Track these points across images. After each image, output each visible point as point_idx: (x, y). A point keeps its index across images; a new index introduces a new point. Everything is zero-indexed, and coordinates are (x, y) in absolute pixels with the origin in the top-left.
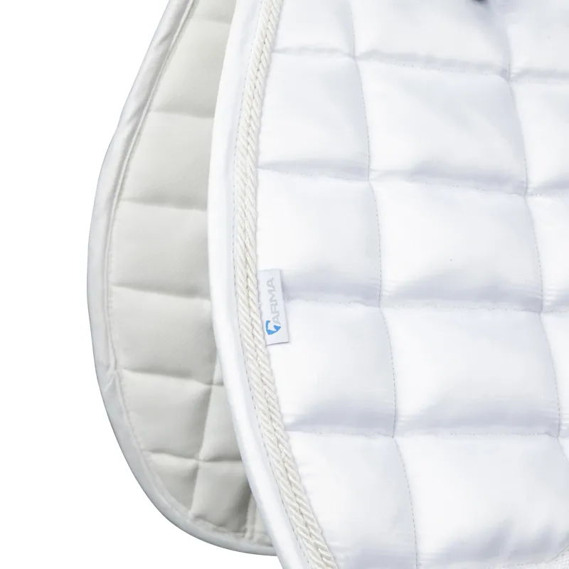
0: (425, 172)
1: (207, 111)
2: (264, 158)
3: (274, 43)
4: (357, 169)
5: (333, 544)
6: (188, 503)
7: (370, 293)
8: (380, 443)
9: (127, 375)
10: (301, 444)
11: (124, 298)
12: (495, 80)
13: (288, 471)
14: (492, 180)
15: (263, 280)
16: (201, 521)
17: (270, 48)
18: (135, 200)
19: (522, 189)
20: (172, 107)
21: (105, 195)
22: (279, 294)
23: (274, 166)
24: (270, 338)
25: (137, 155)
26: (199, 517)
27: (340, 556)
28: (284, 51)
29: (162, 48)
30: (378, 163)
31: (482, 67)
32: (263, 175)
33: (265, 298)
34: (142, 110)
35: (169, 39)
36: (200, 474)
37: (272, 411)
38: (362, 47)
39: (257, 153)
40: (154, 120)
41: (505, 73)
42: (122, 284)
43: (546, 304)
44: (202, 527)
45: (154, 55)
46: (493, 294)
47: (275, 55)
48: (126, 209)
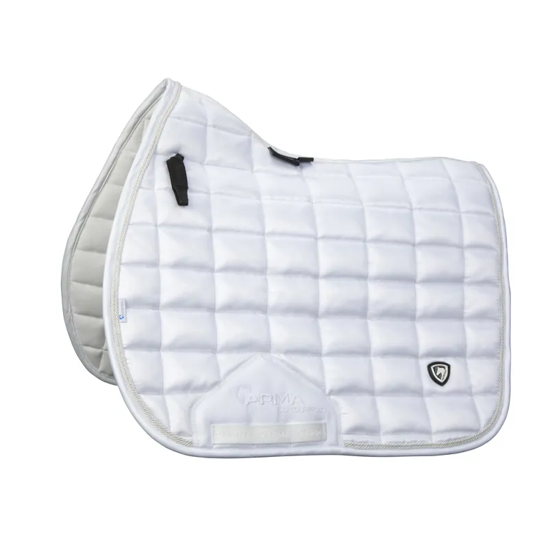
0: (177, 265)
1: (112, 218)
2: (123, 261)
3: (129, 221)
4: (155, 264)
5: (135, 384)
6: (98, 367)
7: (155, 306)
8: (154, 354)
9: (75, 315)
10: (128, 353)
11: (75, 286)
12: (205, 233)
13: (123, 362)
14: (200, 267)
15: (120, 301)
16: (103, 374)
17: (128, 223)
18: (80, 249)
19: (212, 270)
20: (97, 215)
21: (70, 247)
22: (124, 307)
23: (127, 264)
24: (121, 320)
25: (83, 232)
26: (102, 372)
27: (137, 388)
28: (133, 224)
29: (95, 194)
30: (161, 262)
31: (201, 228)
32: (122, 268)
33: (120, 307)
34: (86, 217)
35: (98, 191)
36: (103, 356)
37: (120, 343)
38: (159, 222)
39: (120, 260)
40: (90, 220)
41: (210, 230)
42: (74, 281)
43: (217, 308)
44: (103, 376)
45: (92, 196)
46: (197, 306)
47: (129, 226)
48: (78, 252)
